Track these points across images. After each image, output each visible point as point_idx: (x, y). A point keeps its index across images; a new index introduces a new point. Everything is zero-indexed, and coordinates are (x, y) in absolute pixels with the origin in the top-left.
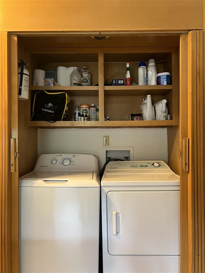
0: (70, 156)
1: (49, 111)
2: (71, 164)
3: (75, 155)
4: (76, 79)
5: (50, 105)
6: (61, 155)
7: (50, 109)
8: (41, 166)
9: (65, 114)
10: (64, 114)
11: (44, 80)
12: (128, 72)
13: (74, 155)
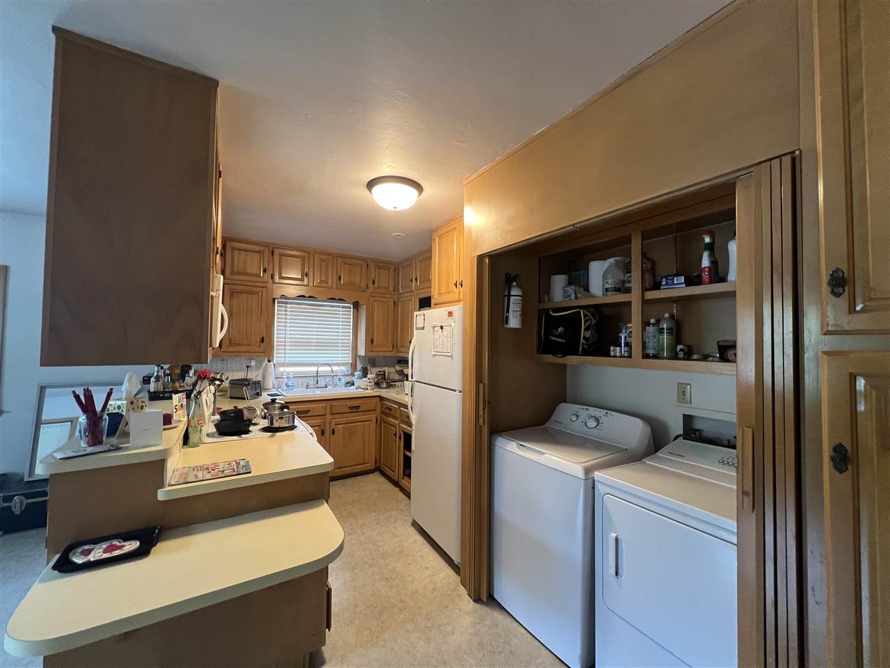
0: (599, 413)
1: (558, 340)
2: (598, 427)
3: (609, 412)
4: (610, 282)
5: (560, 329)
6: (587, 409)
7: (559, 336)
8: (555, 421)
9: (584, 342)
10: (583, 344)
11: (562, 291)
12: (706, 255)
13: (607, 413)
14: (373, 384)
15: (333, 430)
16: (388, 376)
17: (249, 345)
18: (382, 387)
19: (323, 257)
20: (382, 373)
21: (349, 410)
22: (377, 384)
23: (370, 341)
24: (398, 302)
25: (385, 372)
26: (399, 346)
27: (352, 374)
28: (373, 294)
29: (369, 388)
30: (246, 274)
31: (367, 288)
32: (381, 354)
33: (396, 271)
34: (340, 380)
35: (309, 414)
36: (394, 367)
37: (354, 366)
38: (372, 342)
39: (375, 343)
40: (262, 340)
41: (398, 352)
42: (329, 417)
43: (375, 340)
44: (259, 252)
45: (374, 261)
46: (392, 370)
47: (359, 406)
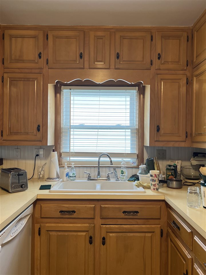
14: (157, 182)
15: (104, 239)
16: (181, 171)
17: (27, 133)
18: (171, 186)
19: (100, 34)
20: (172, 168)
21: (123, 215)
22: (164, 182)
23: (156, 129)
24: (192, 80)
25: (176, 167)
26: (194, 135)
27: (137, 167)
28: (159, 72)
29: (152, 187)
30: (23, 61)
31: (152, 64)
32: (171, 145)
33: (190, 39)
34: (122, 173)
35: (75, 215)
36: (189, 160)
37: (140, 157)
38: (158, 129)
39: (162, 131)
40: (38, 130)
41: (193, 142)
42: (98, 221)
43: (162, 127)
44: (35, 37)
45: (160, 30)
46: (186, 164)
47: (137, 212)
